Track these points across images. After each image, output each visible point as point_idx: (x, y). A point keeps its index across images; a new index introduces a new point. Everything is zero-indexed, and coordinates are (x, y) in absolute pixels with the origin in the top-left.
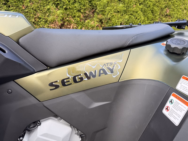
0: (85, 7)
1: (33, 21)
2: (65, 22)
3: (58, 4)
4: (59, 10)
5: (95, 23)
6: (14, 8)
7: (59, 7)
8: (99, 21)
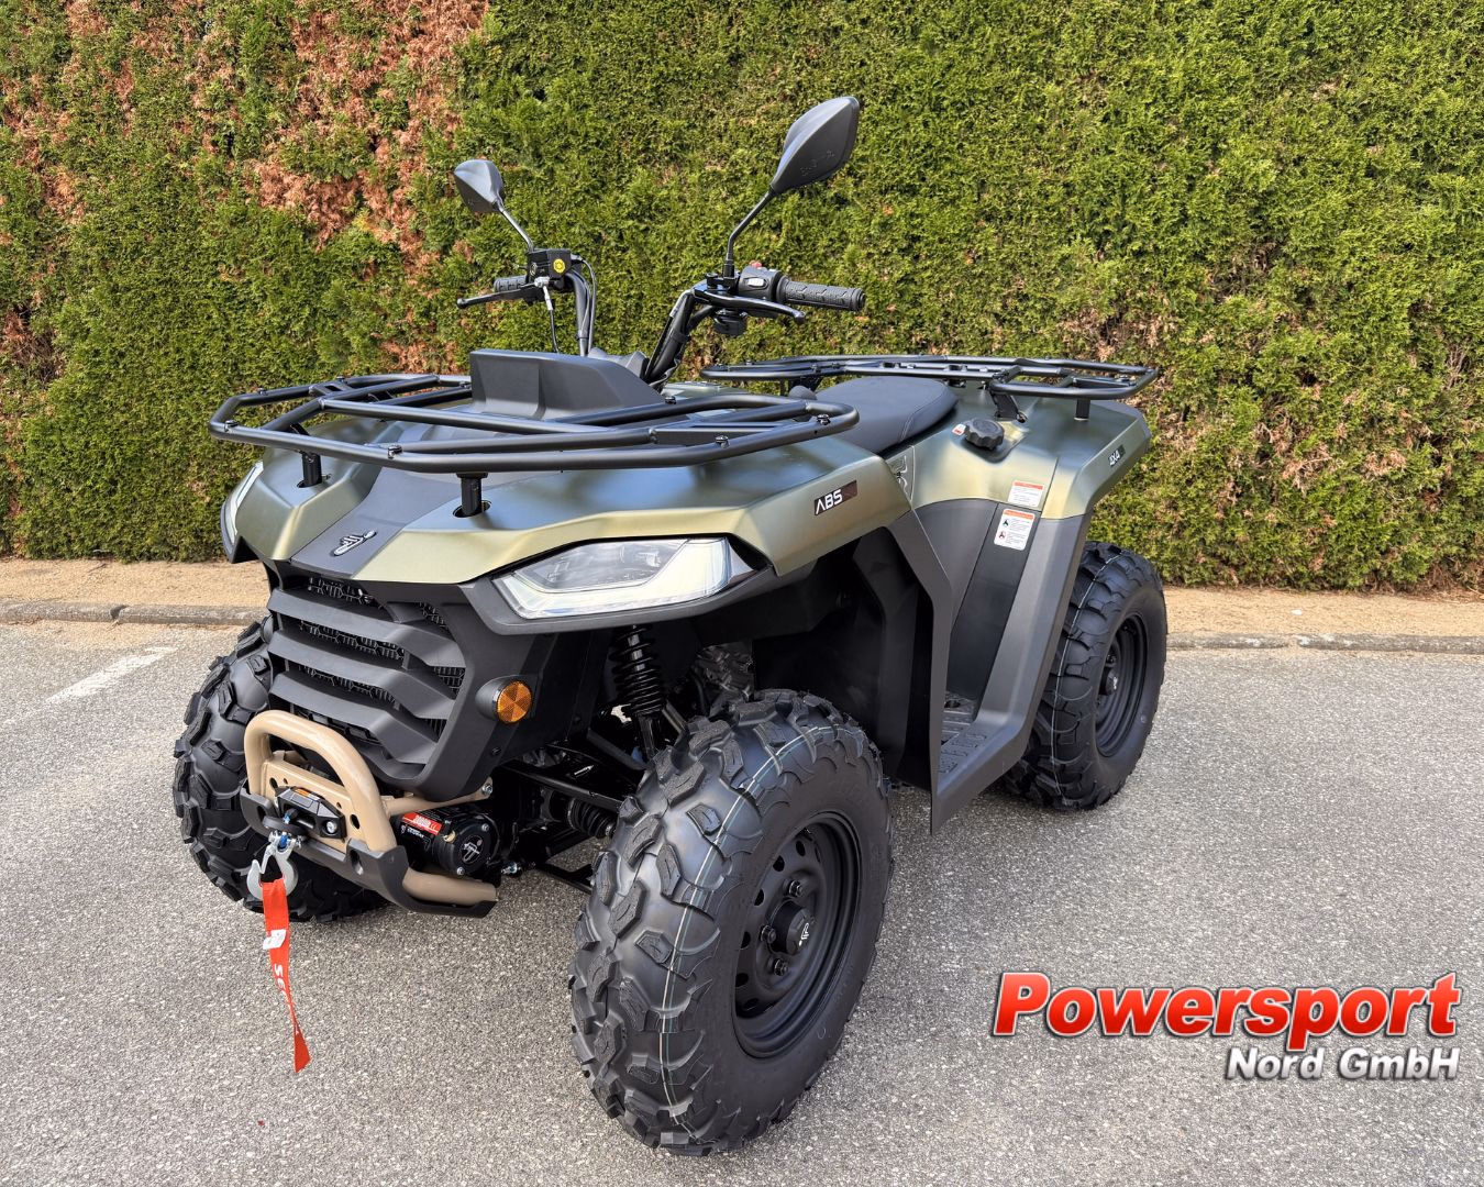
0: (1230, 239)
1: (997, 307)
2: (1127, 309)
3: (1107, 232)
4: (1108, 257)
5: (1270, 308)
6: (936, 262)
7: (1108, 246)
8: (1295, 296)
